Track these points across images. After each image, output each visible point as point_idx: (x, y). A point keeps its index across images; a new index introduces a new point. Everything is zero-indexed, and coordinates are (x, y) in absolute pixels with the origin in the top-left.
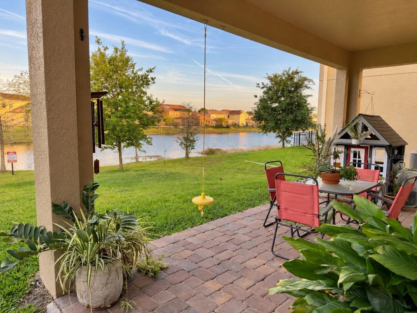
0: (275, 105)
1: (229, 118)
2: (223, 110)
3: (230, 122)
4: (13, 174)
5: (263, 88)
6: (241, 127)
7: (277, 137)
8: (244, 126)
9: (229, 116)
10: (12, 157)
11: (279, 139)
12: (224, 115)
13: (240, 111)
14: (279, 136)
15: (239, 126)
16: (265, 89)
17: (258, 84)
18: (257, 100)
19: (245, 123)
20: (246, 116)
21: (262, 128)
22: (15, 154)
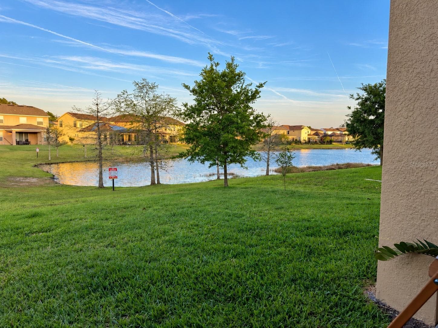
0: (372, 117)
1: (288, 133)
2: (282, 126)
3: (290, 138)
4: (114, 190)
5: (358, 99)
6: (303, 143)
7: (373, 153)
8: (306, 143)
9: (288, 132)
10: (113, 173)
11: (375, 156)
12: (284, 131)
13: (302, 126)
14: (376, 152)
15: (301, 142)
16: (360, 100)
17: (352, 95)
18: (350, 112)
19: (307, 139)
20: (308, 132)
21: (354, 144)
22: (116, 170)
